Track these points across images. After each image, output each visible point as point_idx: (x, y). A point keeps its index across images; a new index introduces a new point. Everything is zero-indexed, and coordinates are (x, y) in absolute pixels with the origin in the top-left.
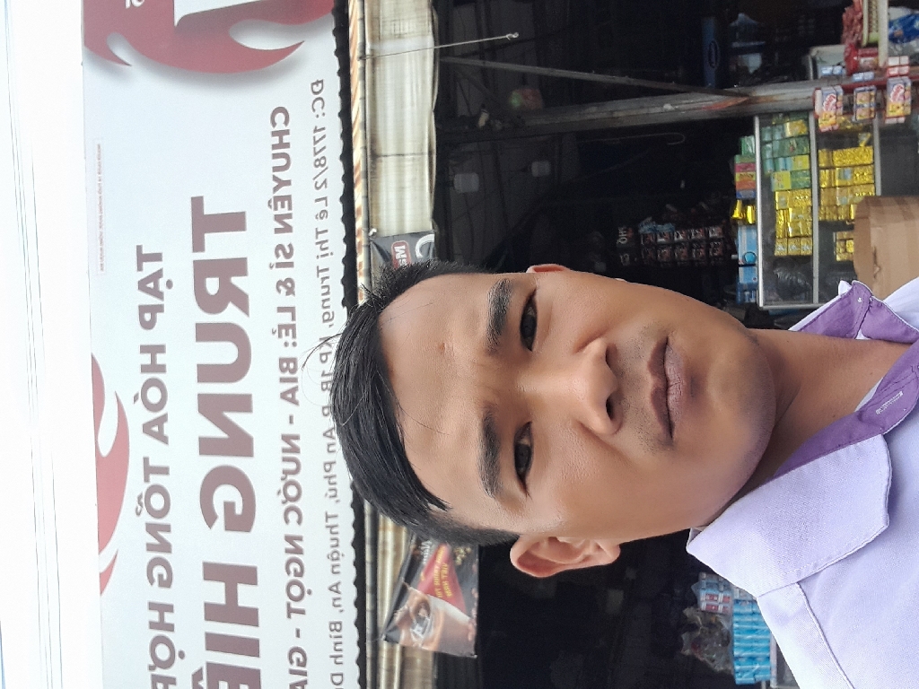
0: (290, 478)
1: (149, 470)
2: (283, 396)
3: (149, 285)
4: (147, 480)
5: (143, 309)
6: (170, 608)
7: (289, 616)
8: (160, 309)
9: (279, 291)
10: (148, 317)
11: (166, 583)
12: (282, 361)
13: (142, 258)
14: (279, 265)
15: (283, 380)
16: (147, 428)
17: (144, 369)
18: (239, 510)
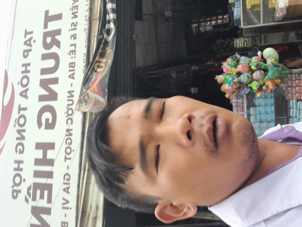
0: (70, 107)
1: (20, 109)
2: (70, 77)
3: (28, 43)
4: (19, 113)
5: (24, 51)
6: (22, 162)
7: (65, 161)
8: (30, 50)
9: (71, 39)
10: (26, 54)
11: (21, 152)
12: (70, 64)
13: (27, 33)
14: (72, 30)
15: (70, 71)
16: (21, 94)
17: (23, 72)
18: (50, 121)
